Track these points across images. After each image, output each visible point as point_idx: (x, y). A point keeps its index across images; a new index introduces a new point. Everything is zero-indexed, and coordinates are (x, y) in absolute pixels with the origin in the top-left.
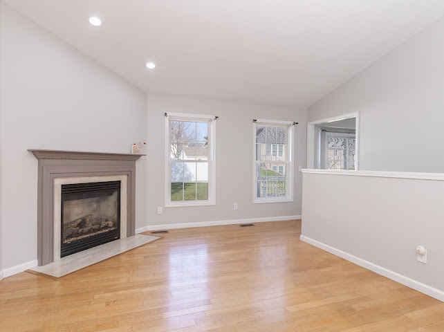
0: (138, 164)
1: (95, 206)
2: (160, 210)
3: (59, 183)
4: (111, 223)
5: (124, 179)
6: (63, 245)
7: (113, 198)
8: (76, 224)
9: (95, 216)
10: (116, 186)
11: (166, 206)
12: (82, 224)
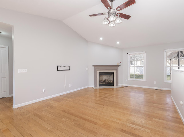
0: (119, 68)
1: (109, 77)
2: (127, 81)
3: (98, 72)
4: (111, 82)
5: (115, 72)
6: (99, 84)
7: (112, 76)
8: (103, 81)
9: (109, 79)
10: (113, 73)
11: (128, 79)
12: (105, 81)
